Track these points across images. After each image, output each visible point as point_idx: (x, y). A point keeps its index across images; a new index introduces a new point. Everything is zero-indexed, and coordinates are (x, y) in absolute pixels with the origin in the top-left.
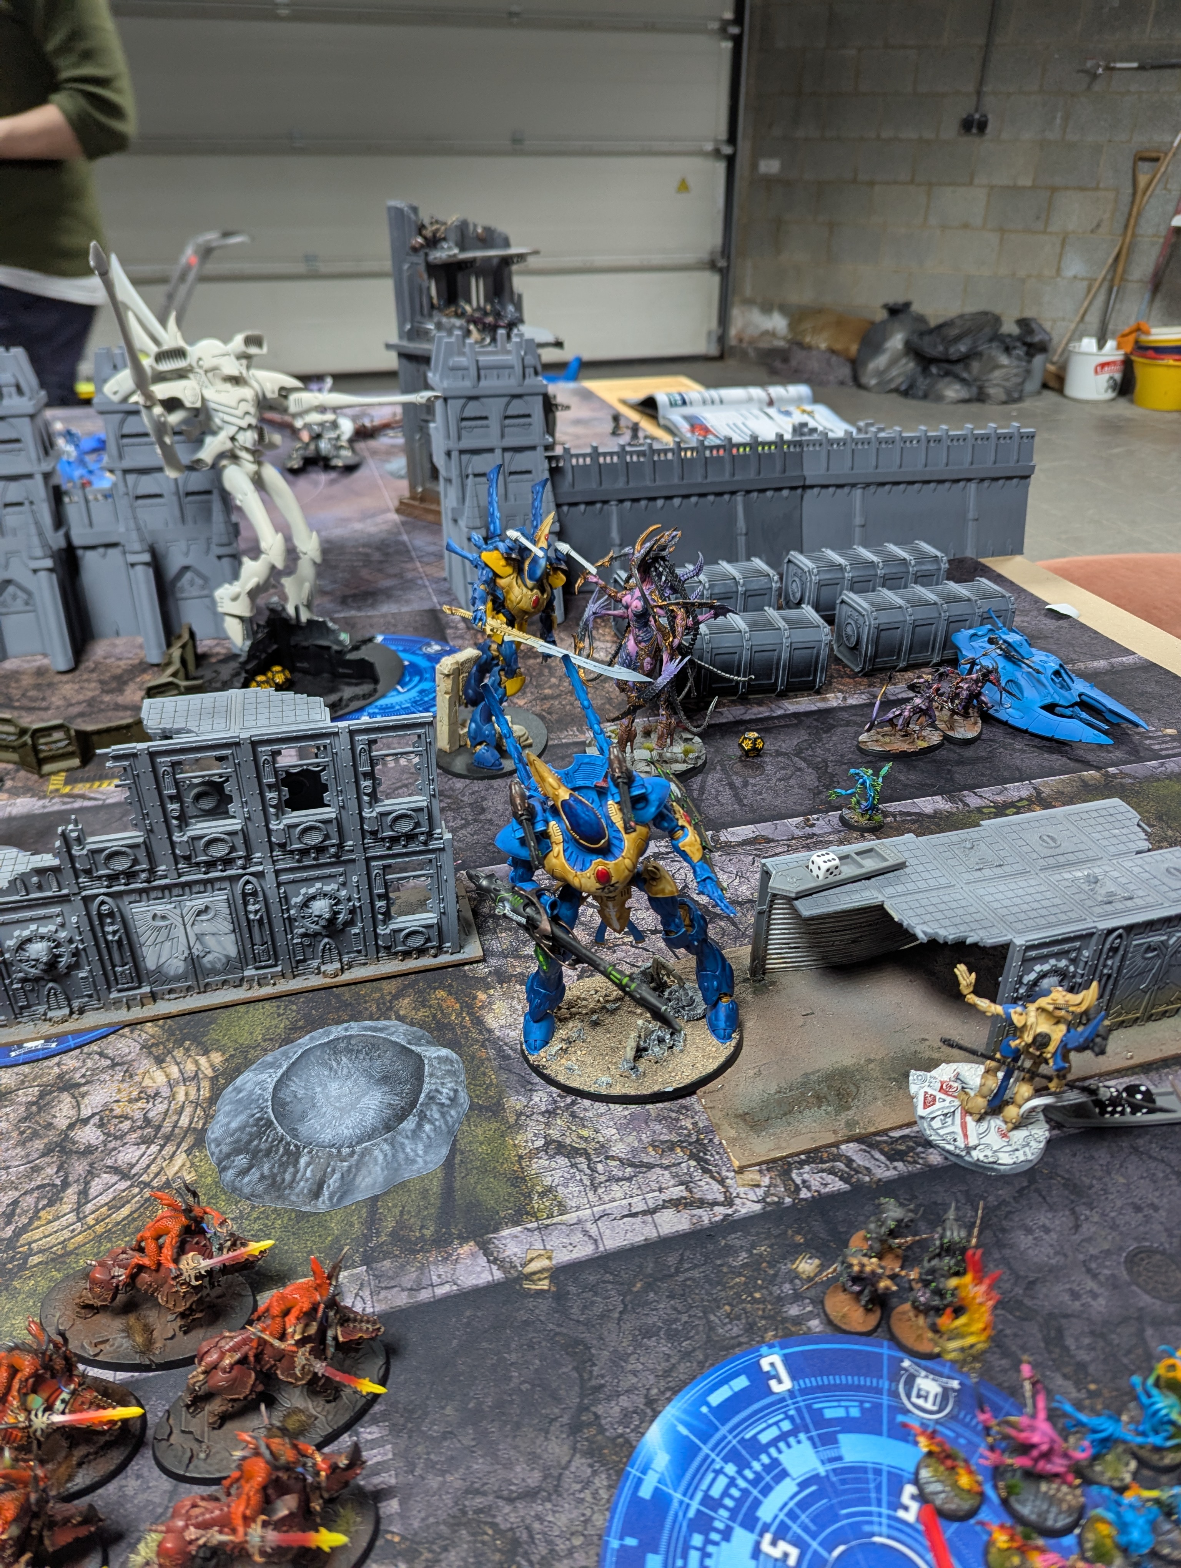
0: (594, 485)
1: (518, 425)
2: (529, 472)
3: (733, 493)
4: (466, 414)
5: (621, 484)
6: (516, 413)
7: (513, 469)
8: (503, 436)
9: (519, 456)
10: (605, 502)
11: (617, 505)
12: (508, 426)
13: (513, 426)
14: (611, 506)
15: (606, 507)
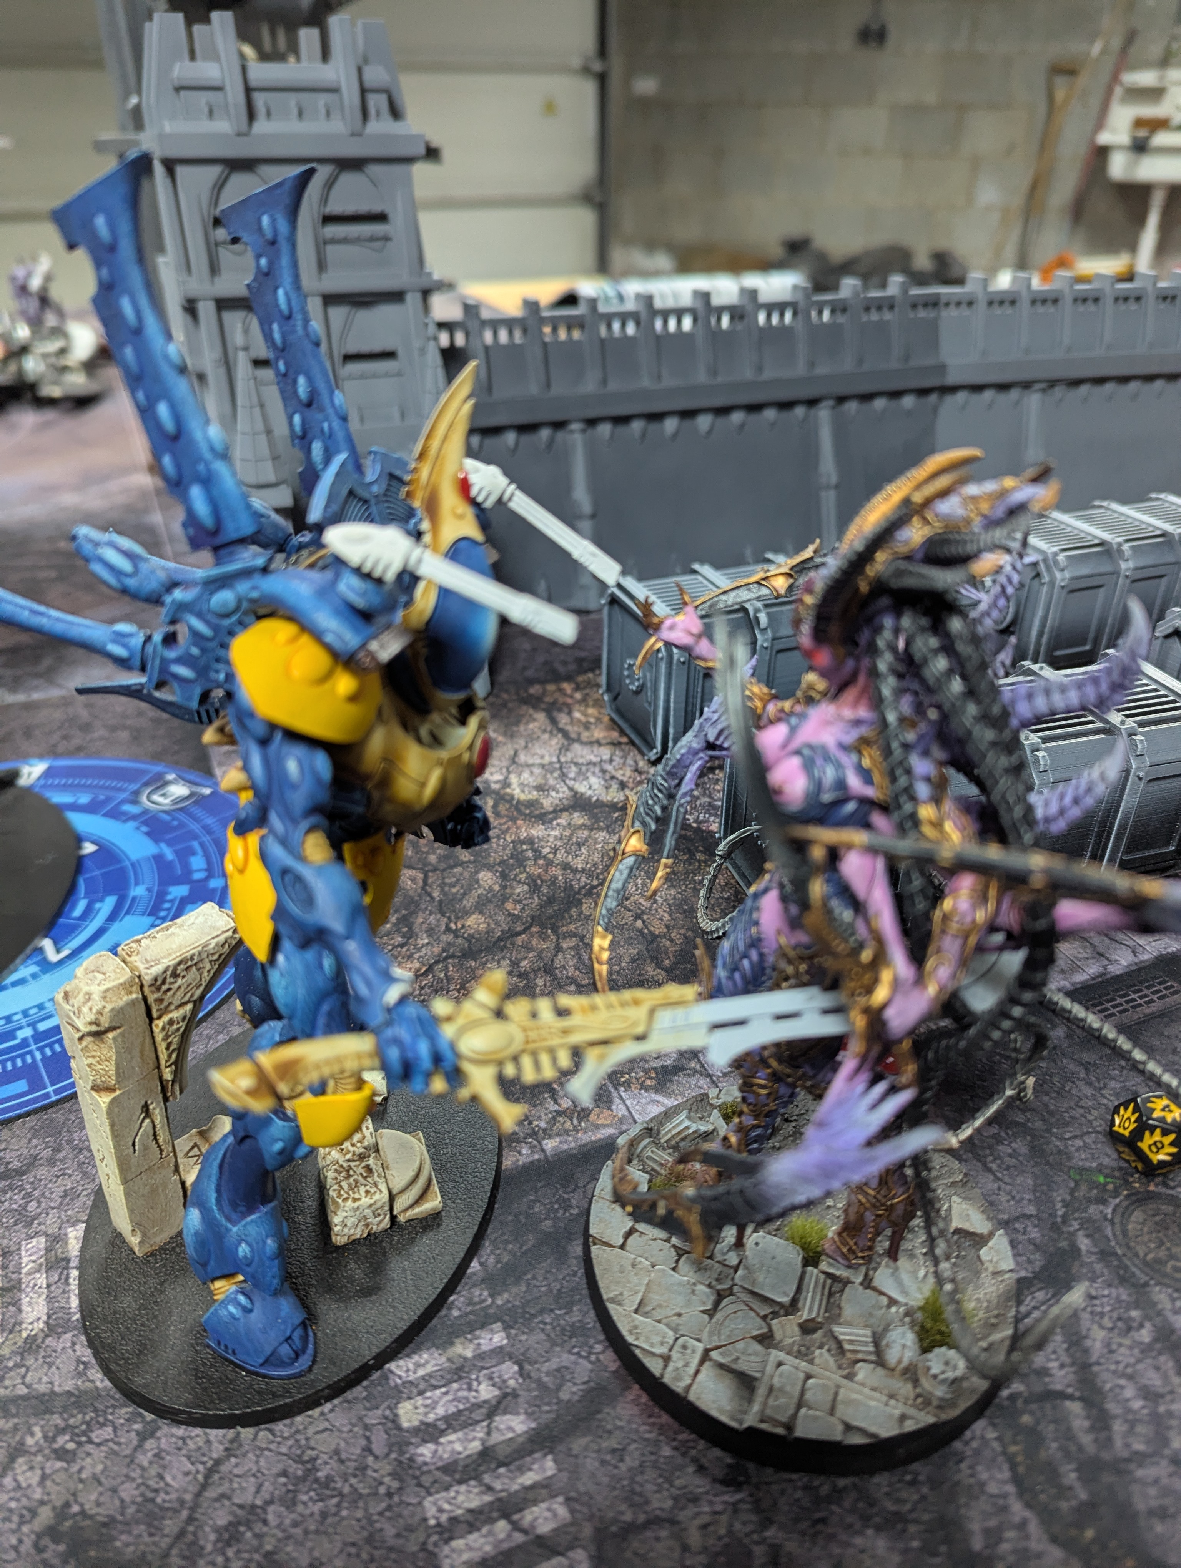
0: (534, 389)
1: (357, 239)
2: (389, 355)
3: (812, 403)
5: (590, 385)
6: (350, 208)
7: (352, 347)
8: (322, 265)
10: (559, 425)
11: (583, 431)
12: (334, 241)
13: (345, 241)
14: (572, 432)
15: (560, 435)
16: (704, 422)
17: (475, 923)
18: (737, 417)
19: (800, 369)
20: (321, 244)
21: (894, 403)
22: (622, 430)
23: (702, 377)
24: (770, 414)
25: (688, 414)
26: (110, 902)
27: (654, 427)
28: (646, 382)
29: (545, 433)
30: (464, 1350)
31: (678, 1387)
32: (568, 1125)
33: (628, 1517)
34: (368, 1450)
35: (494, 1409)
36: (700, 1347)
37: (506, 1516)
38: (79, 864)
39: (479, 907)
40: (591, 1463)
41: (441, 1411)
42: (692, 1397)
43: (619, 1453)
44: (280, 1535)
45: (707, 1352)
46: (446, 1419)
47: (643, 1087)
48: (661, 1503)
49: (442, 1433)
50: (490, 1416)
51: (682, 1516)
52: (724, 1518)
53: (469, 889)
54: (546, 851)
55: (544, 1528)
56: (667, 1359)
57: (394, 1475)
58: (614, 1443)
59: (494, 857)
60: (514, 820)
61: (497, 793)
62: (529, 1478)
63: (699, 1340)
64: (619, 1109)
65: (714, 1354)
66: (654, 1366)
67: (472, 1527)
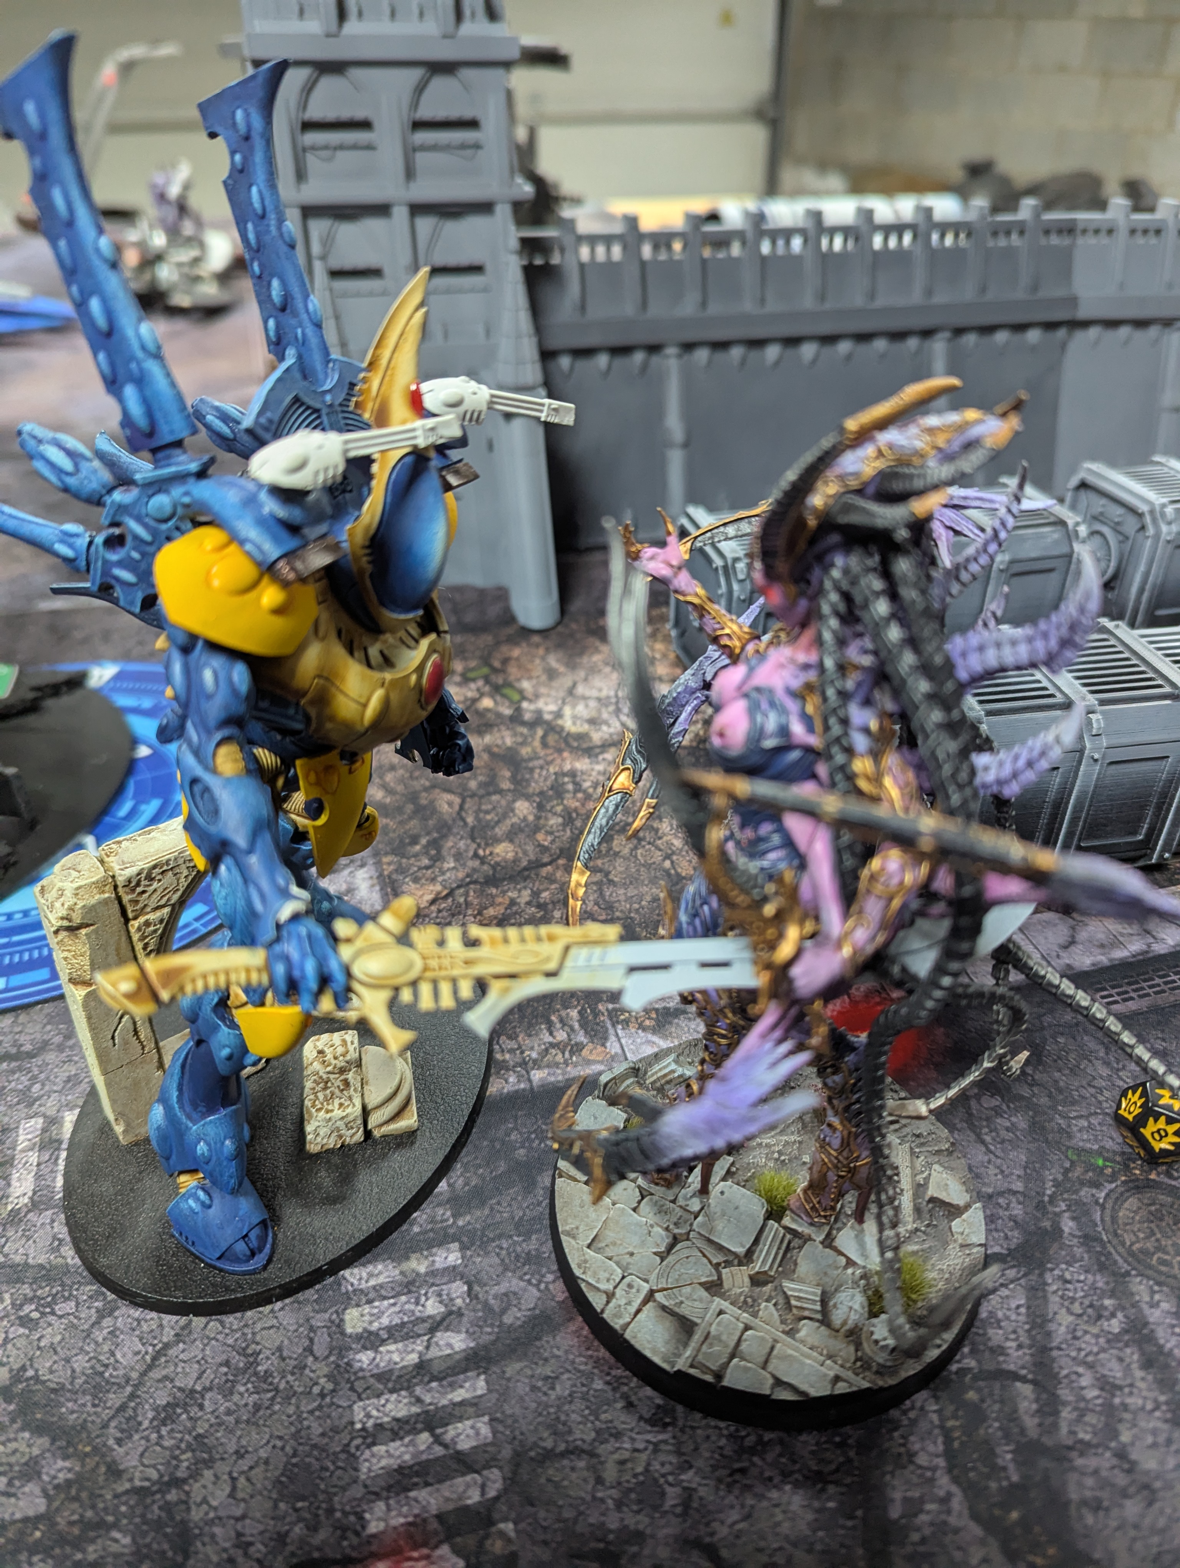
0: (629, 309)
1: (447, 148)
2: (476, 269)
5: (688, 307)
6: (441, 114)
7: (439, 261)
8: (410, 173)
9: (453, 228)
10: (654, 349)
11: (679, 356)
12: (423, 148)
13: (434, 148)
14: (667, 357)
15: (655, 359)
16: (808, 350)
17: (504, 851)
18: (844, 347)
19: (916, 297)
20: (410, 152)
21: (1017, 338)
22: (720, 356)
23: (808, 302)
24: (880, 344)
25: (792, 342)
26: (155, 805)
27: (754, 354)
28: (748, 306)
29: (639, 357)
30: (418, 1265)
31: (617, 1324)
32: (559, 1058)
33: (549, 1444)
34: (309, 1350)
35: (436, 1325)
36: (646, 1287)
37: (430, 1429)
38: (131, 766)
39: (510, 837)
40: (522, 1388)
41: (385, 1321)
42: (628, 1335)
43: (551, 1381)
44: (213, 1420)
45: (652, 1292)
46: (390, 1329)
47: (642, 1027)
48: (583, 1434)
49: (383, 1342)
50: (433, 1330)
51: (601, 1449)
52: (644, 1457)
53: (505, 816)
54: (586, 785)
55: (464, 1445)
56: (610, 1296)
57: (330, 1377)
58: (548, 1371)
59: (534, 787)
60: (560, 751)
61: (548, 723)
62: (459, 1395)
63: (646, 1281)
64: (613, 1046)
65: (658, 1296)
66: (597, 1301)
67: (396, 1435)
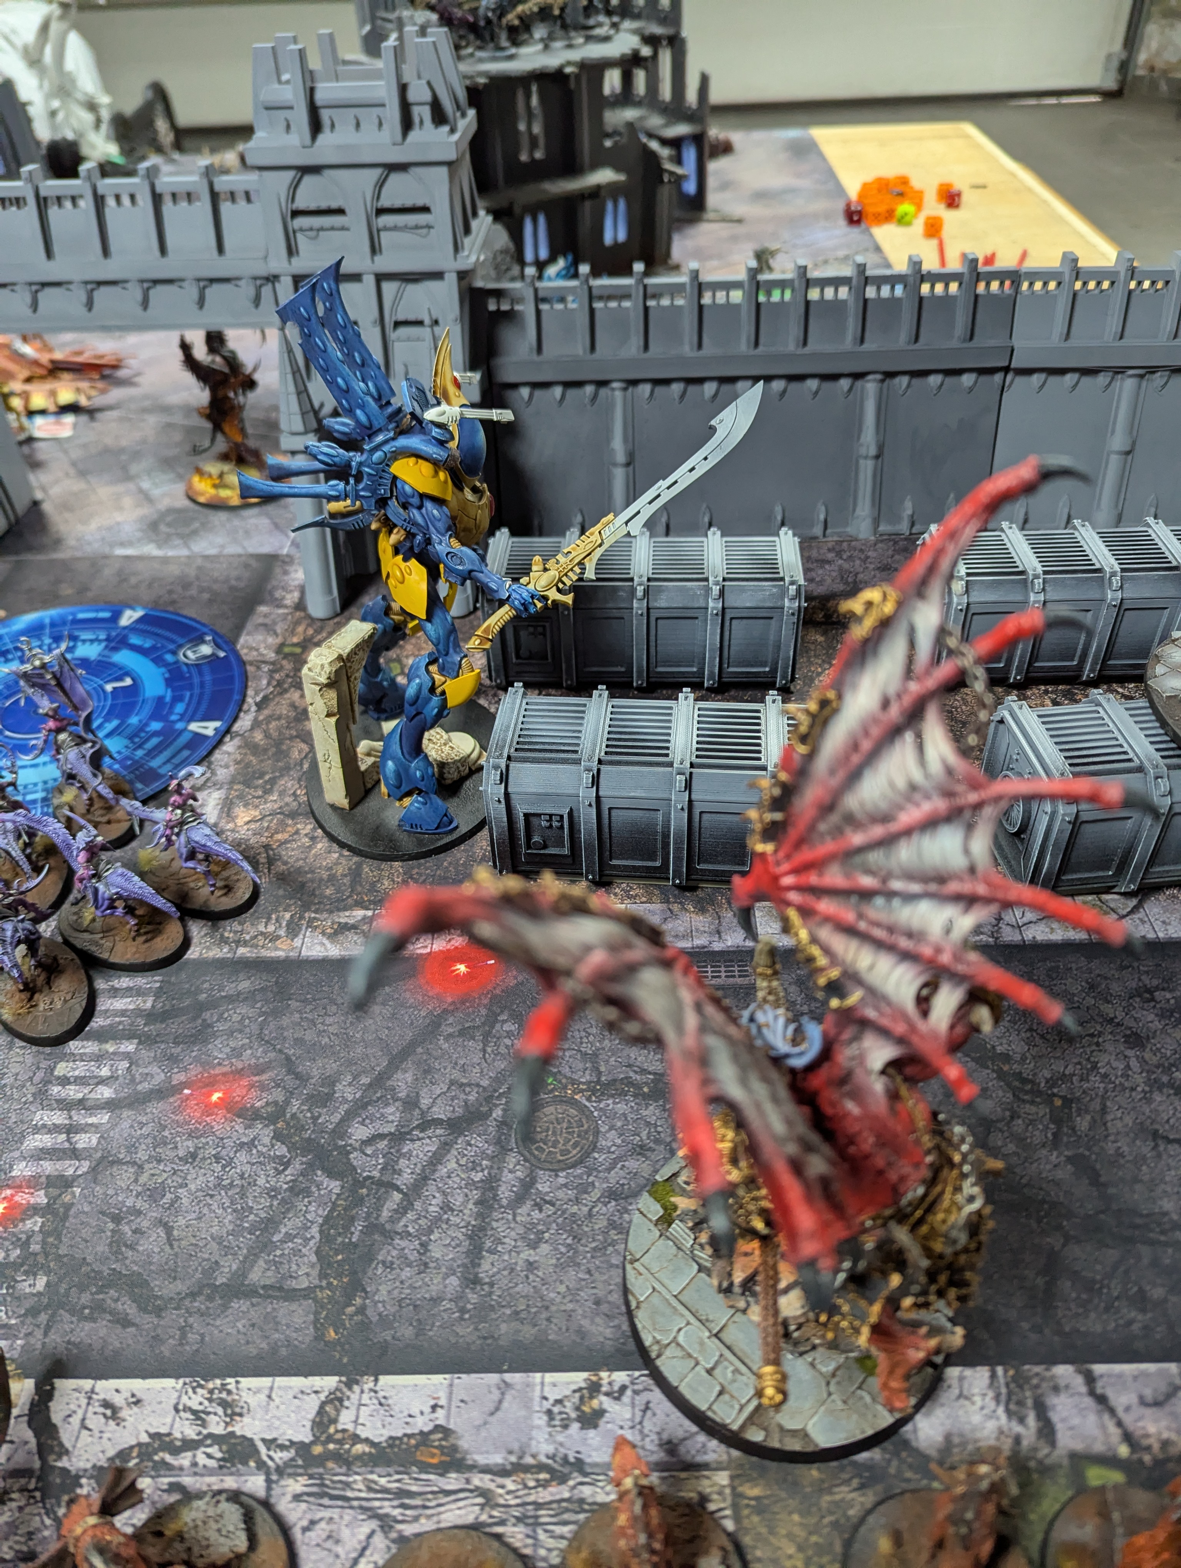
0: (579, 351)
1: (405, 228)
3: (858, 376)
4: (301, 203)
5: (632, 351)
6: (397, 202)
7: (401, 316)
8: (375, 249)
9: (412, 289)
10: (602, 384)
11: (625, 390)
12: (386, 229)
13: (395, 228)
14: (614, 390)
15: (603, 392)
16: (743, 387)
18: (778, 385)
19: (848, 345)
20: (374, 232)
21: (951, 381)
22: (661, 391)
23: (742, 347)
24: (812, 384)
25: (728, 380)
27: (692, 390)
28: (687, 350)
29: (589, 389)
30: (110, 1047)
32: (261, 943)
33: (121, 1156)
34: (31, 1079)
35: (102, 1081)
37: (68, 1132)
40: (125, 1125)
41: (77, 1073)
43: (142, 1125)
46: (76, 1078)
48: (142, 1155)
49: (69, 1083)
50: (97, 1084)
51: (147, 1166)
52: (165, 1175)
55: (80, 1146)
57: (34, 1095)
58: (144, 1119)
62: (90, 1120)
67: (50, 1132)
